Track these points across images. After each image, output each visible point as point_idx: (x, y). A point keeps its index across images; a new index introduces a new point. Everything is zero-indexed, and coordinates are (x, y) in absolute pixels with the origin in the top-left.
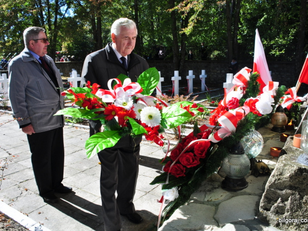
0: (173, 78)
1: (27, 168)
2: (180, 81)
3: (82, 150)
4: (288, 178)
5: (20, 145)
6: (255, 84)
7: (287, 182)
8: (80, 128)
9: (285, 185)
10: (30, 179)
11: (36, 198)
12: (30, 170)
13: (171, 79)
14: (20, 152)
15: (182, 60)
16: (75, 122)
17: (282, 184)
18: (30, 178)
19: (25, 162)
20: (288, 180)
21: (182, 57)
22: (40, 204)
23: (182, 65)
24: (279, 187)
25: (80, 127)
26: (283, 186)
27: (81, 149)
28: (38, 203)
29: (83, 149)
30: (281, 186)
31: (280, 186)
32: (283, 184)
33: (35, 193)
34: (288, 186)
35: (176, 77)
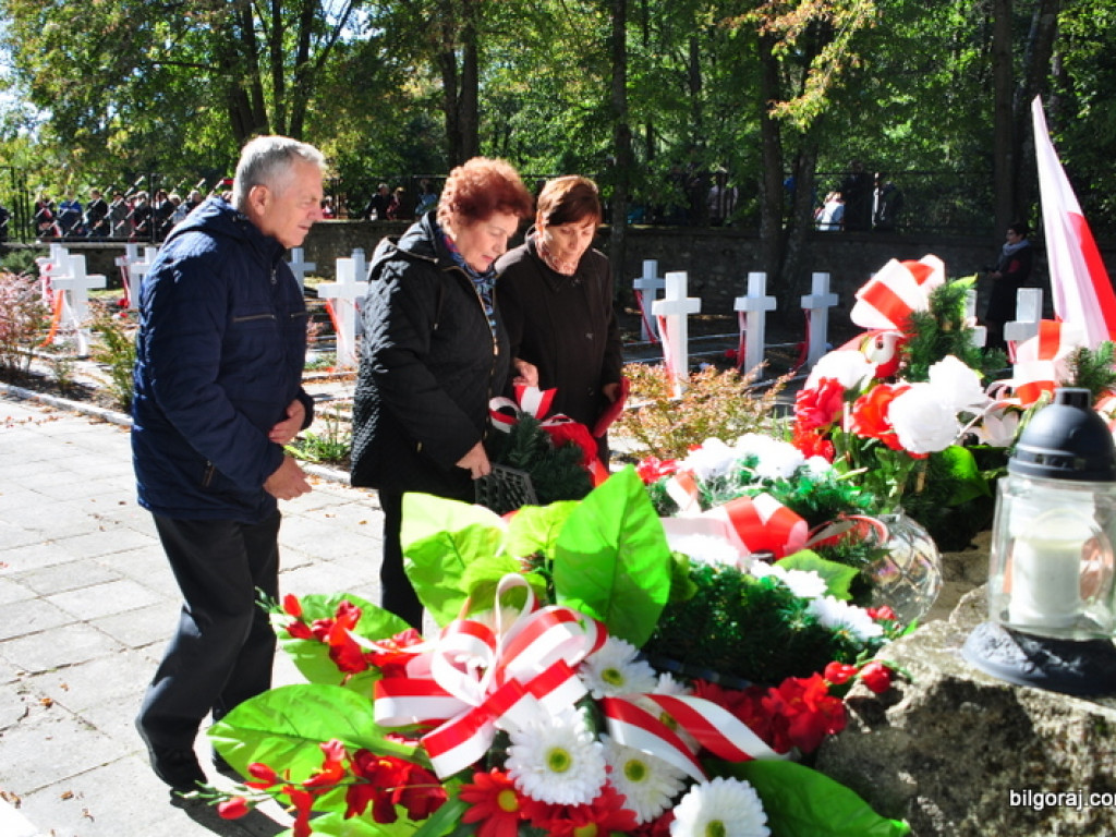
0: (740, 304)
1: (77, 622)
2: (768, 314)
3: (309, 565)
4: (901, 718)
5: (79, 532)
6: (947, 327)
7: (897, 734)
8: (330, 481)
9: (891, 747)
10: (75, 665)
11: (75, 737)
12: (86, 630)
13: (732, 303)
14: (71, 559)
15: (796, 231)
16: (316, 459)
17: (882, 740)
18: (78, 658)
19: (79, 597)
20: (901, 726)
21: (799, 218)
22: (80, 762)
23: (795, 249)
24: (869, 752)
25: (330, 477)
26: (887, 752)
27: (307, 562)
28: (75, 757)
29: (315, 561)
30: (878, 750)
31: (873, 749)
32: (886, 743)
33: (75, 719)
34: (902, 753)
35: (755, 299)
